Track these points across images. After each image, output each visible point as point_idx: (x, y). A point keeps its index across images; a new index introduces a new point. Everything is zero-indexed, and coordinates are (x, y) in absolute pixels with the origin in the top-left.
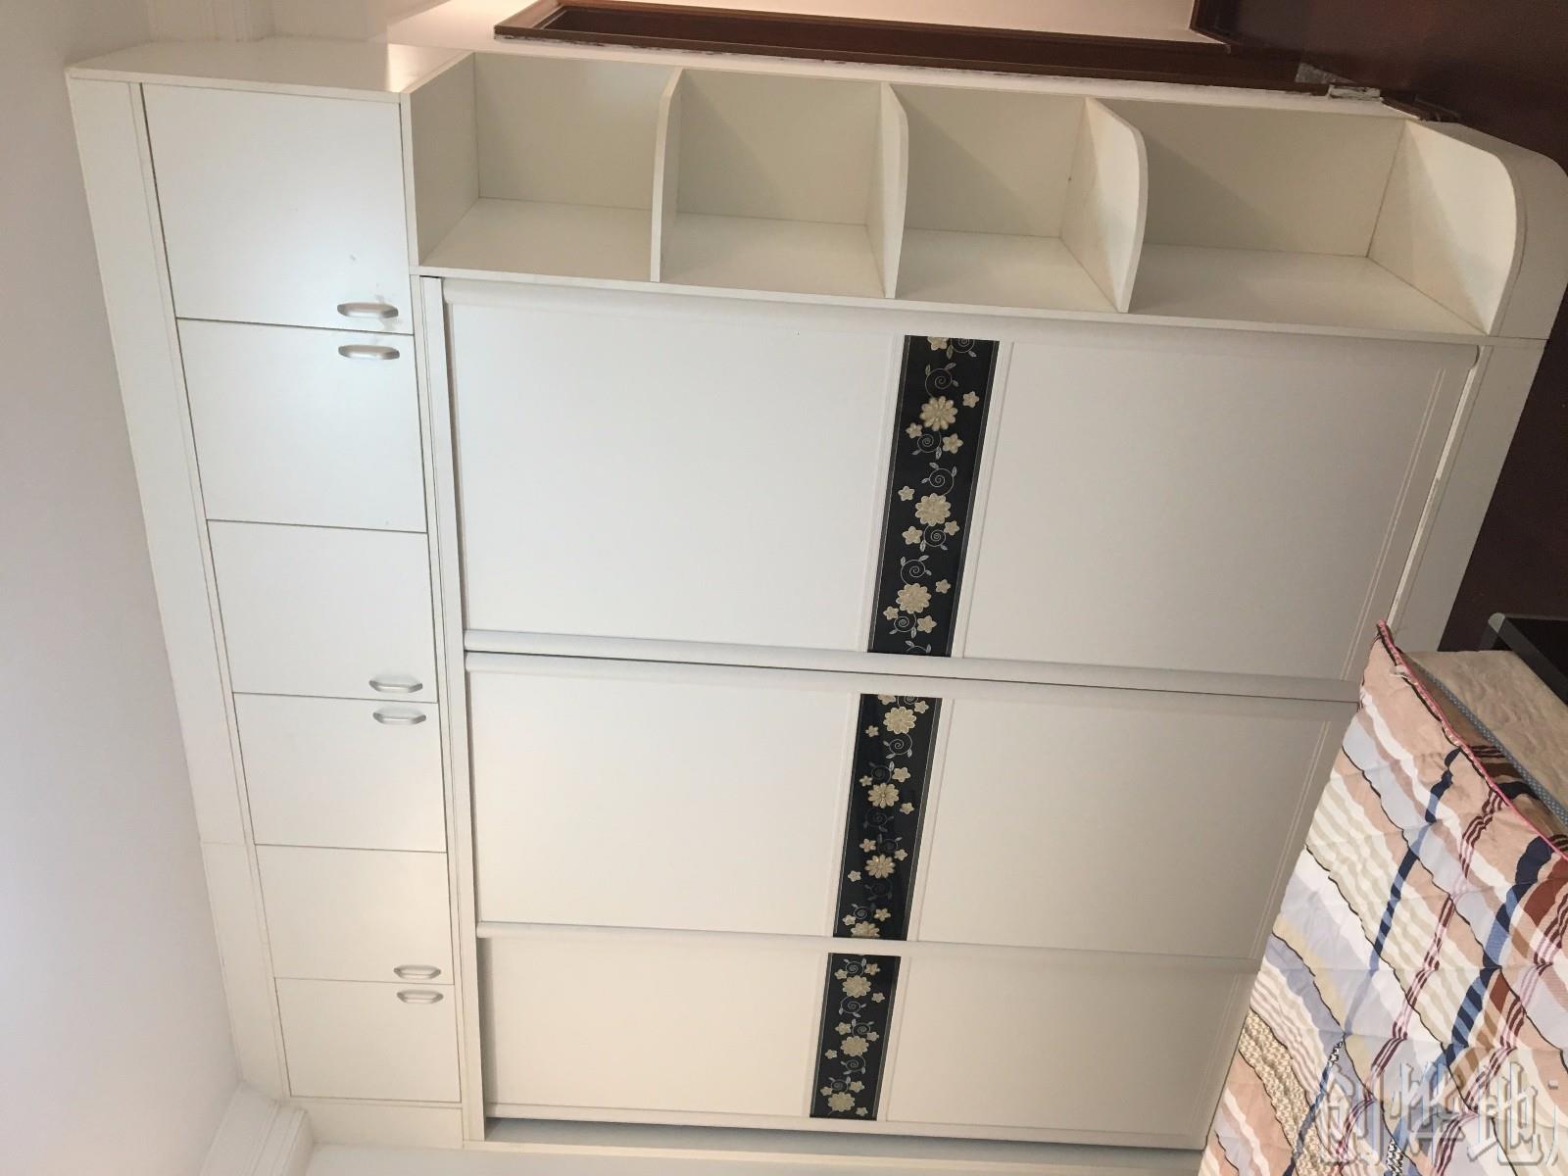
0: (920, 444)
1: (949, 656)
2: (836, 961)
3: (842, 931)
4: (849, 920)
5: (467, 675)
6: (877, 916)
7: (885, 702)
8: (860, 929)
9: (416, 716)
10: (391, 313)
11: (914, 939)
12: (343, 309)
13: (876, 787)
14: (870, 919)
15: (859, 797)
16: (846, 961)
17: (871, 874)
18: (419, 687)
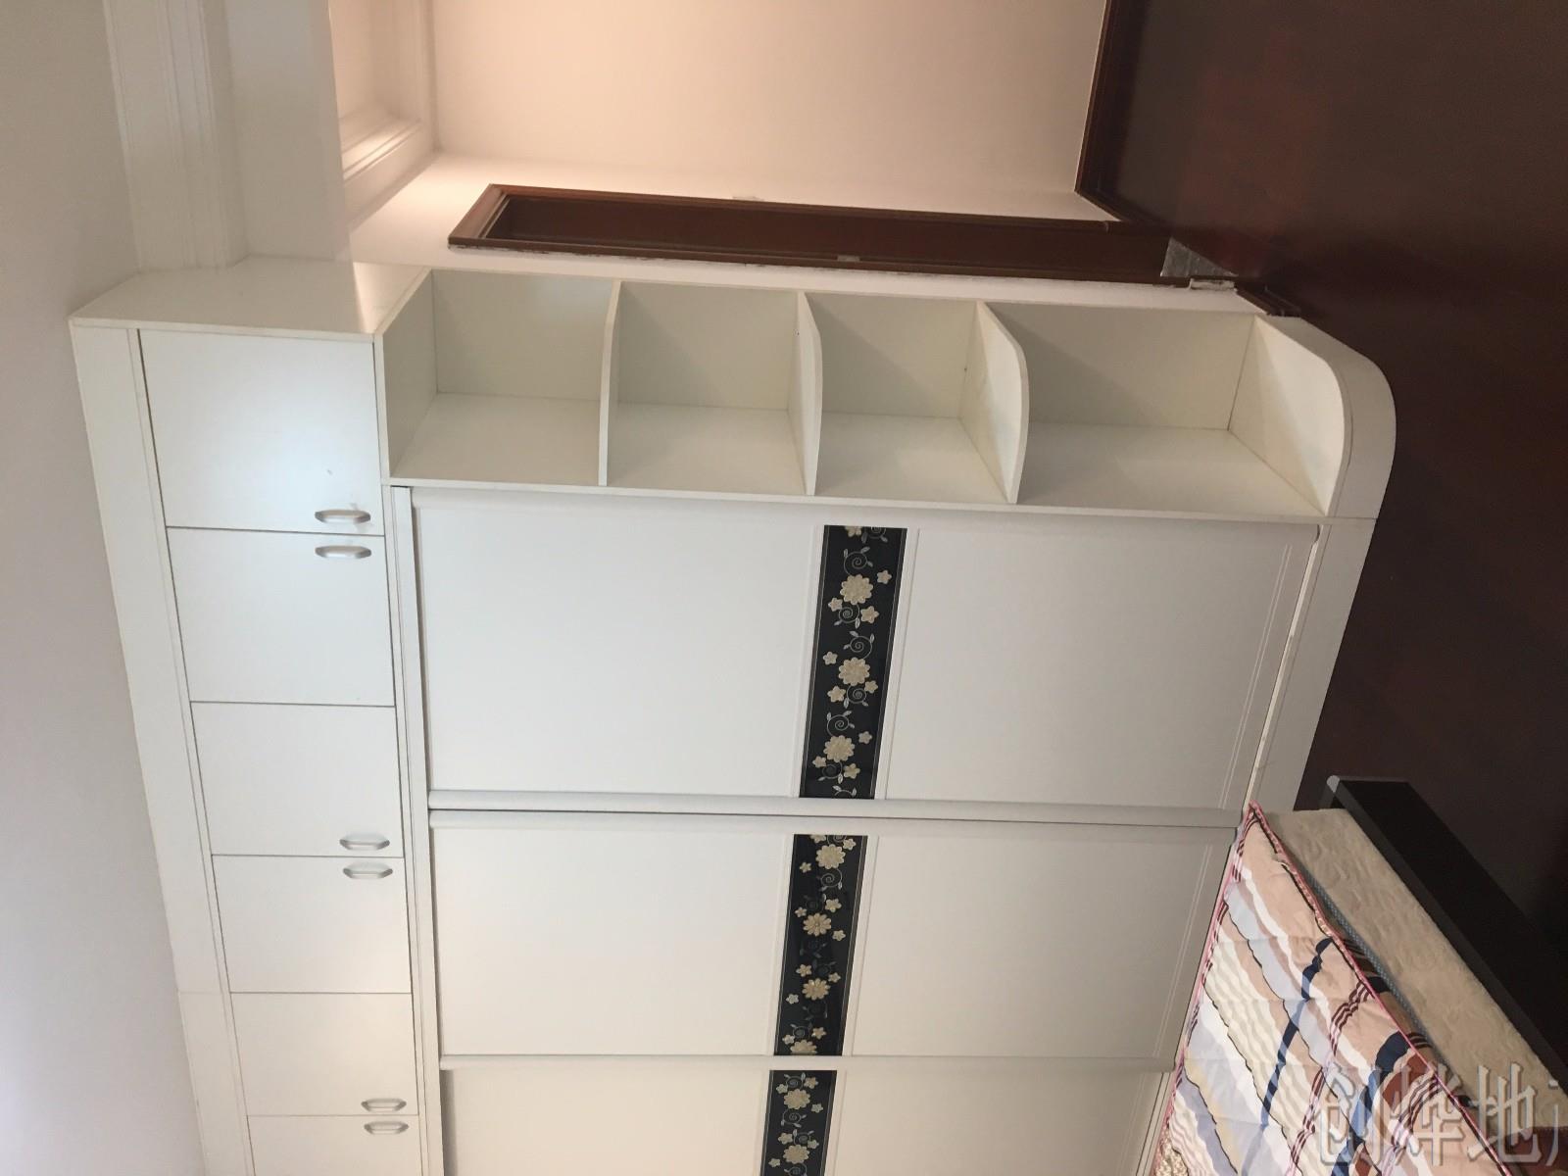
0: (841, 615)
1: (873, 798)
2: (777, 1077)
3: (782, 1050)
4: (788, 1039)
5: (431, 831)
6: (814, 1034)
7: (817, 841)
8: (799, 1047)
9: (383, 871)
10: (365, 518)
11: (849, 1054)
12: (320, 516)
13: (810, 917)
14: (808, 1037)
15: (795, 927)
16: (787, 1076)
17: (808, 996)
18: (386, 844)
